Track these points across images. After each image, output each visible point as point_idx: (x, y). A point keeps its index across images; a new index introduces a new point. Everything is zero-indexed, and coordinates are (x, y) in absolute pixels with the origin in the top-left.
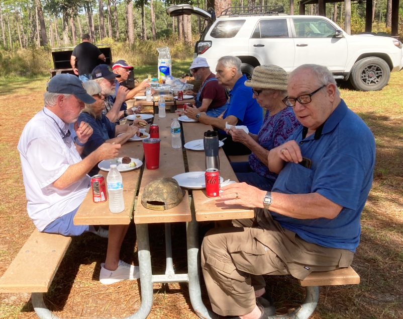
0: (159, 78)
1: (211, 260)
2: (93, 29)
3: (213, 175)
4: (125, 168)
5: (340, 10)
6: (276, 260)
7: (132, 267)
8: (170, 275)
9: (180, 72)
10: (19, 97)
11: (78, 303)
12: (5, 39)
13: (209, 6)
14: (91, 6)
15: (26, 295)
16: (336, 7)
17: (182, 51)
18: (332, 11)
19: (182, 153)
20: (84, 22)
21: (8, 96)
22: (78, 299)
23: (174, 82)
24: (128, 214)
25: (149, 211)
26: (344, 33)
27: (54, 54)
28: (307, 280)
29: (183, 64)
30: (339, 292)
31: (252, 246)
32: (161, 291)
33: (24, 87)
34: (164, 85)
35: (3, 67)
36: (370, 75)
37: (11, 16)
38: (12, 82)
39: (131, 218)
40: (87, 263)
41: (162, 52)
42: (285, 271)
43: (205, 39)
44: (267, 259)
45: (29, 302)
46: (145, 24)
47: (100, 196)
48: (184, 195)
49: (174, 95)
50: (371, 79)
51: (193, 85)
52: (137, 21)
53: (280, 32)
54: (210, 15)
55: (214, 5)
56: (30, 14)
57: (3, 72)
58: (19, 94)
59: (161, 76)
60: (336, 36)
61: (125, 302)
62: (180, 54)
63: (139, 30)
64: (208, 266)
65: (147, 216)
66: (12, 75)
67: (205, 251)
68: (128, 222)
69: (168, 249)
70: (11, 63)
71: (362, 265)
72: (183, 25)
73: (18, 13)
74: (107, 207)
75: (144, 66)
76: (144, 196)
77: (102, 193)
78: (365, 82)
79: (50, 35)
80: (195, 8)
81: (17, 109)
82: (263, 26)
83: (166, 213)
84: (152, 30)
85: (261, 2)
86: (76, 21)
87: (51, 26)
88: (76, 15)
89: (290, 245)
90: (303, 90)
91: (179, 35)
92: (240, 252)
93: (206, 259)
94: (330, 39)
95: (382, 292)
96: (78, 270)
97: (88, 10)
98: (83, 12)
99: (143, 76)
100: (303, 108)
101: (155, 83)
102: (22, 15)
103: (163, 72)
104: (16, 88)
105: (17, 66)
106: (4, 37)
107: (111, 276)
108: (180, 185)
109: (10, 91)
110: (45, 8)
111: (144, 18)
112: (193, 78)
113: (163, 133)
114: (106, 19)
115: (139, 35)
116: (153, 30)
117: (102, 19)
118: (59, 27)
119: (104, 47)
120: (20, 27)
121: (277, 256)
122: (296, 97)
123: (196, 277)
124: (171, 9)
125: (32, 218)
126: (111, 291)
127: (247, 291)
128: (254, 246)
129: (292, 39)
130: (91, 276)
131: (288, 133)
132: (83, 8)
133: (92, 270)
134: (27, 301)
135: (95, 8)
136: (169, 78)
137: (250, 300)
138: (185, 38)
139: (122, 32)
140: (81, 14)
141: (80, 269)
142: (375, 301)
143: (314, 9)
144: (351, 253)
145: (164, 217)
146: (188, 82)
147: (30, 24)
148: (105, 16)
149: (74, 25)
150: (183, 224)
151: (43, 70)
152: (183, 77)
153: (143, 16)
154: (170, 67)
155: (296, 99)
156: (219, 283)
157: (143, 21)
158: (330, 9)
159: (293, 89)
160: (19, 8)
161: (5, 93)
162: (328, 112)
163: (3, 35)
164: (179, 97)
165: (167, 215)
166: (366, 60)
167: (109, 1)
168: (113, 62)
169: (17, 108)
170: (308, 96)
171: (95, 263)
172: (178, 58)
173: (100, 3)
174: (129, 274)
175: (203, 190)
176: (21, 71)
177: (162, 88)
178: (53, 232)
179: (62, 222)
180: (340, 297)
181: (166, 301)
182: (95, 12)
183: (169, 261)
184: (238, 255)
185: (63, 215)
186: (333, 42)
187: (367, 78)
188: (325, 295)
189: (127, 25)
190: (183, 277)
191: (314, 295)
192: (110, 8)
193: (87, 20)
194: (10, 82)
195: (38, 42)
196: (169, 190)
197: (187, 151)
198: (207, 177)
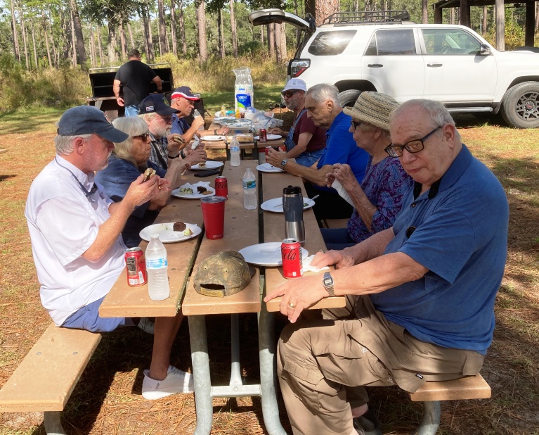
0: (236, 110)
1: (289, 365)
2: (151, 40)
3: (292, 248)
4: (177, 237)
5: (492, 16)
6: (377, 366)
7: (188, 375)
8: (236, 387)
9: (270, 101)
10: (44, 135)
11: (111, 426)
12: (28, 54)
13: (307, 10)
14: (148, 10)
15: (38, 414)
16: (486, 12)
17: (274, 71)
18: (481, 17)
19: (256, 217)
20: (137, 31)
21: (28, 134)
22: (110, 420)
23: (255, 117)
24: (175, 302)
25: (203, 298)
26: (492, 49)
27: (92, 76)
28: (418, 393)
29: (275, 90)
30: (472, 410)
31: (345, 346)
32: (225, 409)
33: (51, 122)
34: (243, 121)
35: (23, 93)
36: (529, 107)
37: (37, 22)
38: (35, 115)
39: (179, 307)
40: (125, 369)
41: (239, 74)
42: (390, 380)
43: (302, 57)
44: (365, 364)
45: (41, 425)
46: (222, 34)
47: (137, 278)
48: (253, 275)
49: (255, 135)
50: (530, 112)
51: (282, 121)
52: (212, 30)
53: (405, 47)
54: (307, 24)
55: (315, 9)
56: (63, 20)
57: (23, 100)
58: (44, 132)
59: (239, 108)
60: (480, 53)
61: (176, 425)
62: (270, 76)
63: (215, 42)
64: (286, 373)
65: (201, 305)
66: (35, 105)
67: (282, 353)
68: (173, 314)
69: (235, 350)
70: (34, 88)
71: (505, 372)
72: (275, 36)
73: (46, 18)
74: (147, 291)
75: (220, 93)
76: (197, 278)
77: (140, 273)
78: (522, 115)
79: (90, 48)
80: (287, 15)
81: (40, 153)
82: (380, 38)
83: (226, 300)
84: (232, 42)
85: (382, 4)
86: (127, 31)
87: (91, 37)
88: (125, 22)
89: (397, 344)
90: (412, 133)
91: (269, 48)
92: (328, 355)
93: (283, 364)
94: (473, 57)
95: (531, 410)
96: (113, 380)
97: (144, 15)
98: (136, 18)
99: (217, 107)
100: (413, 159)
101: (230, 118)
102: (51, 21)
103: (241, 102)
104: (40, 123)
105: (42, 92)
106: (26, 52)
107: (157, 388)
108: (246, 261)
109: (31, 127)
110: (83, 12)
111: (222, 26)
112: (286, 110)
113: (234, 189)
114: (169, 27)
115: (215, 50)
116: (234, 43)
117: (163, 27)
118: (104, 38)
119: (164, 67)
120: (48, 37)
121: (379, 360)
122: (403, 144)
123: (271, 388)
124: (255, 16)
125: (46, 307)
126: (156, 409)
127: (341, 409)
128: (347, 345)
129: (421, 57)
130: (131, 388)
131: (396, 188)
132: (136, 12)
133: (133, 380)
134: (40, 423)
135: (153, 12)
136: (251, 111)
137: (344, 421)
138: (277, 53)
139: (191, 46)
140: (133, 20)
141: (115, 379)
142: (521, 423)
143: (456, 14)
144: (480, 355)
145: (223, 306)
146: (277, 116)
147: (62, 34)
148: (168, 23)
149: (124, 35)
150: (253, 316)
151: (79, 98)
152: (272, 109)
153: (220, 24)
154: (252, 94)
155: (403, 147)
156: (302, 398)
157: (219, 31)
158: (479, 14)
159: (398, 133)
160: (48, 12)
161: (24, 130)
162: (448, 161)
163: (25, 48)
164: (262, 137)
165: (228, 304)
166: (522, 86)
167: (172, 2)
168: (175, 87)
169: (40, 151)
170: (420, 142)
171: (137, 369)
172: (268, 81)
173: (160, 5)
174: (183, 386)
175: (279, 267)
176: (49, 100)
177: (240, 124)
178: (76, 327)
179: (87, 313)
180: (473, 417)
181: (232, 423)
182: (154, 17)
183: (235, 367)
184: (326, 359)
185: (89, 303)
186: (476, 61)
187: (524, 110)
188: (451, 413)
189: (198, 35)
190: (254, 389)
191: (433, 413)
192: (174, 13)
193: (143, 28)
194: (32, 115)
195: (74, 59)
196: (231, 269)
197: (264, 214)
198: (284, 251)
